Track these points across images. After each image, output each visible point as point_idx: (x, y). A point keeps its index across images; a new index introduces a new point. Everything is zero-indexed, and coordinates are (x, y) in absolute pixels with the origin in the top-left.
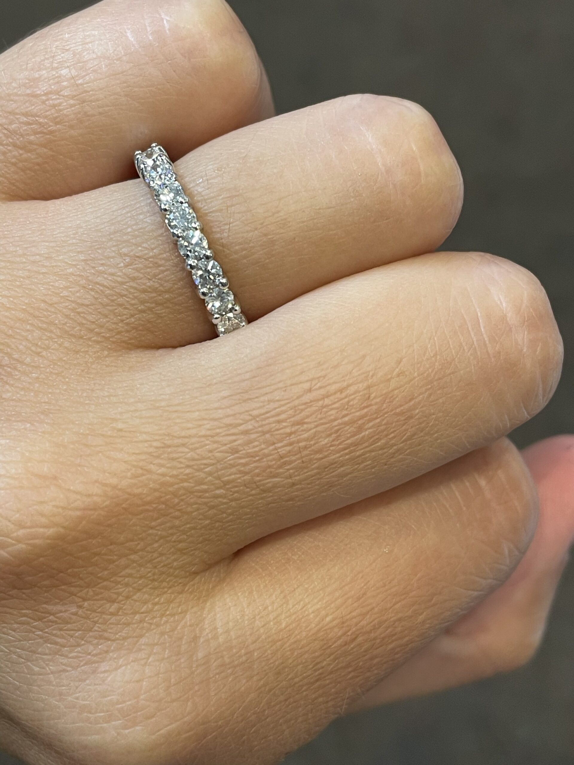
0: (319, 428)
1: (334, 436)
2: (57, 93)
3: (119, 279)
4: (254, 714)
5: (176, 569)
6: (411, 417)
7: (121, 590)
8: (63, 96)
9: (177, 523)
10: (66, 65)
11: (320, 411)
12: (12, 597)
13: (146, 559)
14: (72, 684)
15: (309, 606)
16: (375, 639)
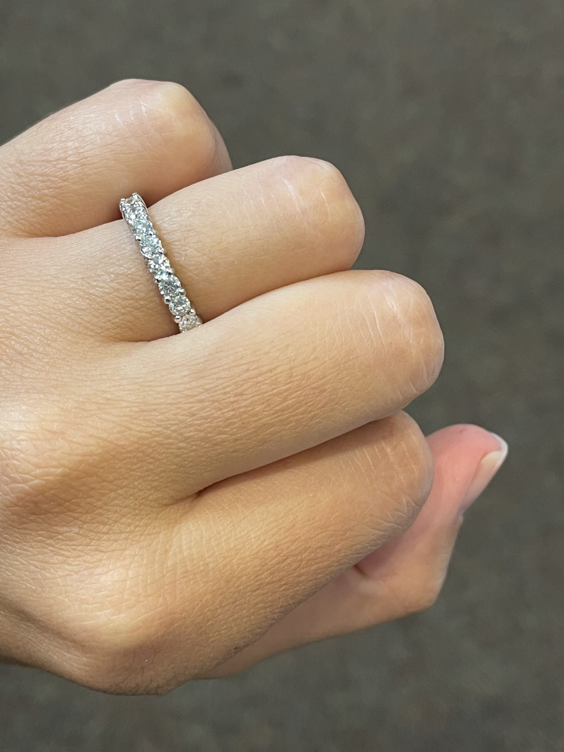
0: (254, 399)
1: (266, 404)
2: (65, 159)
3: (107, 290)
4: (209, 610)
5: (151, 501)
6: (323, 391)
7: (111, 516)
8: (69, 161)
9: (151, 466)
10: (71, 139)
11: (255, 386)
12: (32, 521)
13: (129, 493)
14: (74, 584)
15: (252, 533)
16: (301, 561)
